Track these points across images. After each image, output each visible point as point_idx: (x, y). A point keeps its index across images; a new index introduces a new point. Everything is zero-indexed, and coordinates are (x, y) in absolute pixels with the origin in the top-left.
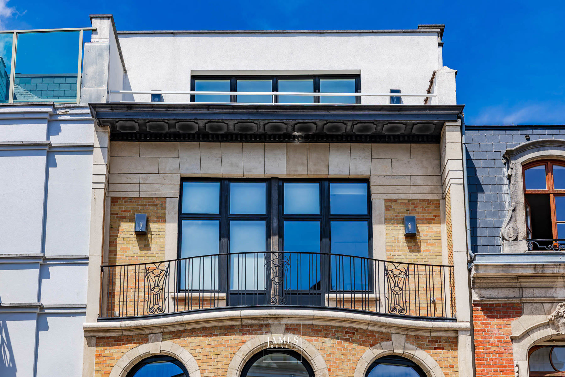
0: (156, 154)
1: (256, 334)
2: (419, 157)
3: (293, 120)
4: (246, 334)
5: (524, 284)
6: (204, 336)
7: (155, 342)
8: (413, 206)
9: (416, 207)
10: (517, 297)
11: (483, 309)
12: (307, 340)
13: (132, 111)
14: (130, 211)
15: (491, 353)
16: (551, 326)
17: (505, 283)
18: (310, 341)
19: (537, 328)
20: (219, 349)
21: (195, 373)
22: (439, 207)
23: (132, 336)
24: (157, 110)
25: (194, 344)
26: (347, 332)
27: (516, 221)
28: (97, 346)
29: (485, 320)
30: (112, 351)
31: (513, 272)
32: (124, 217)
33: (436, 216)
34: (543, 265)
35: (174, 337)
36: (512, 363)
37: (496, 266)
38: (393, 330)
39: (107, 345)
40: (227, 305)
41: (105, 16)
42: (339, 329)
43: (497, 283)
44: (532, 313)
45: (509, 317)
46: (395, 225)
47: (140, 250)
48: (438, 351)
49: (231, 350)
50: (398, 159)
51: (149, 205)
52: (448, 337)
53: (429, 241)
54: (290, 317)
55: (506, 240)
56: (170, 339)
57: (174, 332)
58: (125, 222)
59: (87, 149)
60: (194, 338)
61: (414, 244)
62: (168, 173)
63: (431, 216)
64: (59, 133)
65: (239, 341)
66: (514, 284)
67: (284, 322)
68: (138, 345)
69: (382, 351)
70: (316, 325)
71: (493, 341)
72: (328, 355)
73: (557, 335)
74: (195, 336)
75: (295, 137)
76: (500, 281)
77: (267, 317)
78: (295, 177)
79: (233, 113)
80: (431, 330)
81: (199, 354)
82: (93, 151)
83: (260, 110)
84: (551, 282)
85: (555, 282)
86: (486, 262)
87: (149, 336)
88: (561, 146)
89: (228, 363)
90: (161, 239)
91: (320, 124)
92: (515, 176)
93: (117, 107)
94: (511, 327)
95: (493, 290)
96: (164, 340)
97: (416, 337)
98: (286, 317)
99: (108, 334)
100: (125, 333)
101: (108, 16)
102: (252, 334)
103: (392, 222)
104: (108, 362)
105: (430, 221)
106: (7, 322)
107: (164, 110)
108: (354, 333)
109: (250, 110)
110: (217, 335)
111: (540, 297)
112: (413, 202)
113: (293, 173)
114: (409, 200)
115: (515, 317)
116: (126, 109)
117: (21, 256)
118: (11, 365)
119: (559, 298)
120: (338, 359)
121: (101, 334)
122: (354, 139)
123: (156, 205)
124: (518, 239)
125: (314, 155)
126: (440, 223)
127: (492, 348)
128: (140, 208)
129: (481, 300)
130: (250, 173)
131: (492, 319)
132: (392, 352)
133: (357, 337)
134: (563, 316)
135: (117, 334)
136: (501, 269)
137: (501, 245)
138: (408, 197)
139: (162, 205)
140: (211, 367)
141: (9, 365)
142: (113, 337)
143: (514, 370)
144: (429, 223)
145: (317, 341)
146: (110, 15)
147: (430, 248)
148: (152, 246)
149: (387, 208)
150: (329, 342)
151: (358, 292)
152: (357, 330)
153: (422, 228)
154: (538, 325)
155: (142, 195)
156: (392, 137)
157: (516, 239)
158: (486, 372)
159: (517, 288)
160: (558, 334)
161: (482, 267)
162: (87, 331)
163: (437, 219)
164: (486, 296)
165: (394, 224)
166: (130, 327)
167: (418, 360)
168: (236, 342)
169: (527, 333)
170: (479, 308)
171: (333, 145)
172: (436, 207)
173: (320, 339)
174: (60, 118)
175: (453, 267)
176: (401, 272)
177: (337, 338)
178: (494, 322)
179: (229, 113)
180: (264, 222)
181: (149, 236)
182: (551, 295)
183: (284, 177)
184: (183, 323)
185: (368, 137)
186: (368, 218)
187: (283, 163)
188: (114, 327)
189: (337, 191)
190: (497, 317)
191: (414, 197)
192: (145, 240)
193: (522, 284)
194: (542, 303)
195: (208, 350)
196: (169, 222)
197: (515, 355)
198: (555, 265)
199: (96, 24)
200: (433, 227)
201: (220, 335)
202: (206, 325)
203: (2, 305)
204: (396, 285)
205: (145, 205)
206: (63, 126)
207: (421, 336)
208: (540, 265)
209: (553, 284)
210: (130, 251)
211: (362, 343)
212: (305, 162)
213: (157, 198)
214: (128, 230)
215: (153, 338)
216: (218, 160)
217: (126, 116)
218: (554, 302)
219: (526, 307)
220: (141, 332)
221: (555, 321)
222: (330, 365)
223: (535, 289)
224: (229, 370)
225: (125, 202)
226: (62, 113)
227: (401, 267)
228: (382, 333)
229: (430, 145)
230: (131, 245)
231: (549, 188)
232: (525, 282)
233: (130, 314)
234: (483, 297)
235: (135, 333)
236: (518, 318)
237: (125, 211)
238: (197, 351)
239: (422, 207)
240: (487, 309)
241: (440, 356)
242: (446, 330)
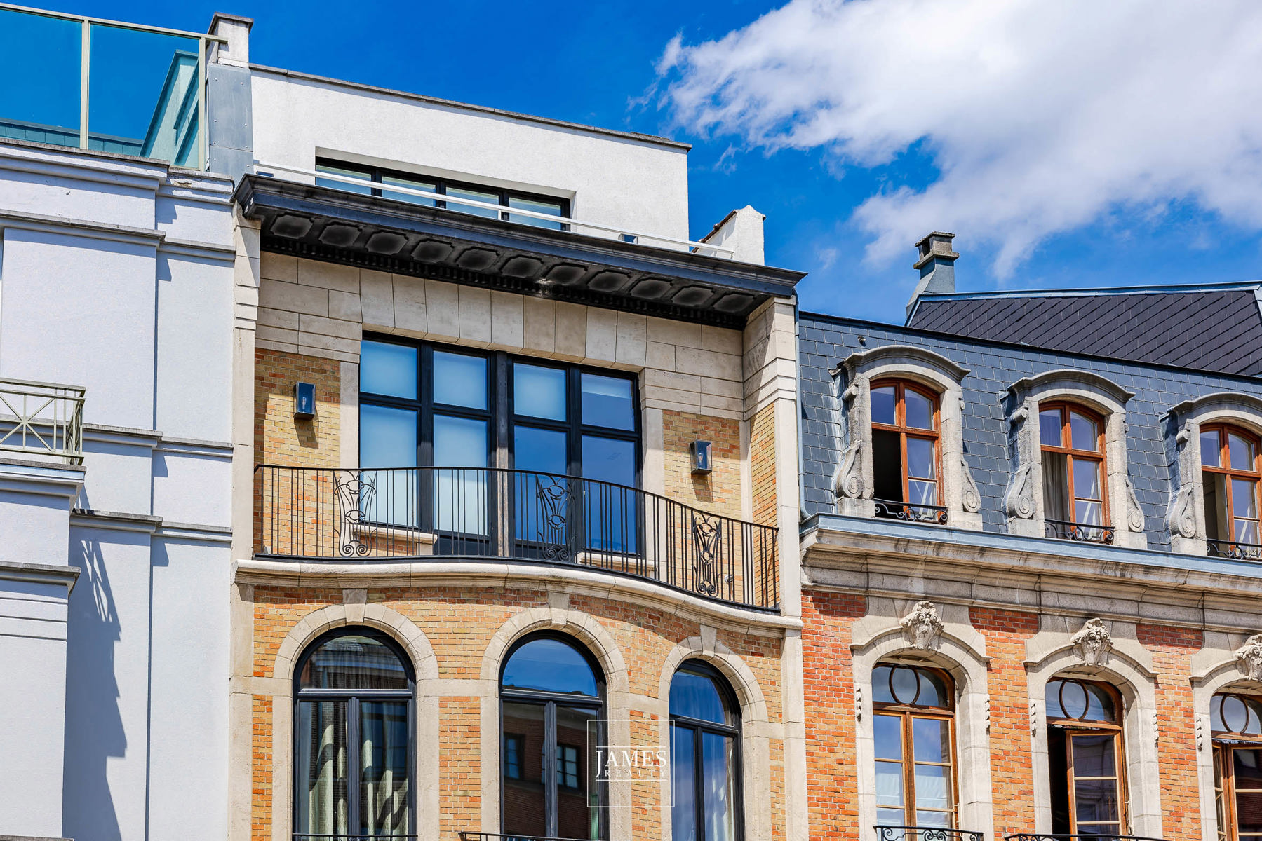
0: (324, 282)
1: (526, 605)
2: (714, 349)
3: (559, 257)
4: (510, 604)
5: (871, 568)
6: (443, 600)
7: (354, 603)
8: (703, 427)
9: (707, 428)
10: (861, 585)
11: (814, 600)
12: (599, 622)
13: (312, 200)
14: (283, 377)
15: (824, 667)
16: (903, 634)
17: (847, 562)
18: (604, 625)
19: (885, 636)
20: (467, 625)
21: (427, 660)
22: (738, 433)
23: (314, 590)
24: (353, 204)
25: (424, 613)
26: (651, 617)
27: (860, 469)
28: (256, 600)
29: (816, 616)
30: (281, 611)
31: (866, 547)
32: (274, 386)
33: (733, 447)
34: (909, 541)
35: (388, 599)
36: (852, 686)
37: (847, 535)
38: (704, 620)
39: (272, 601)
40: (435, 553)
41: (240, 19)
42: (642, 611)
43: (837, 561)
44: (879, 613)
45: (848, 615)
46: (678, 454)
47: (301, 446)
48: (755, 658)
49: (487, 627)
50: (684, 348)
51: (313, 370)
52: (768, 638)
53: (724, 486)
54: (579, 584)
55: (846, 496)
56: (381, 600)
57: (388, 589)
58: (275, 394)
59: (223, 257)
60: (424, 602)
61: (703, 487)
62: (343, 318)
63: (727, 446)
64: (174, 220)
65: (500, 614)
66: (858, 566)
67: (570, 589)
68: (325, 605)
69: (690, 651)
70: (612, 601)
71: (827, 650)
72: (628, 650)
73: (911, 649)
74: (426, 600)
75: (538, 287)
76: (842, 559)
77: (545, 580)
78: (533, 355)
79: (470, 231)
80: (749, 624)
81: (434, 630)
82: (234, 261)
83: (512, 232)
84: (909, 568)
85: (913, 569)
86: (835, 528)
87: (344, 592)
88: (922, 360)
89: (482, 648)
90: (334, 432)
91: (592, 270)
92: (862, 398)
93: (291, 189)
94: (850, 630)
95: (830, 572)
96: (369, 601)
97: (729, 633)
98: (573, 583)
99: (275, 583)
100: (304, 584)
101: (246, 20)
102: (519, 605)
103: (673, 448)
104: (275, 629)
105: (726, 453)
106: (100, 544)
107: (364, 206)
108: (658, 619)
109: (499, 230)
110: (464, 601)
111: (892, 590)
112: (702, 418)
113: (533, 347)
114: (698, 416)
115: (856, 617)
116: (303, 195)
117: (124, 431)
118: (111, 619)
119: (917, 594)
120: (640, 658)
121: (263, 582)
122: (625, 305)
123: (324, 372)
124: (864, 497)
125: (564, 322)
126: (739, 459)
127: (826, 661)
128: (300, 373)
129: (814, 586)
130: (470, 338)
131: (826, 617)
132: (700, 653)
133: (662, 625)
134: (924, 622)
135: (290, 583)
136: (852, 539)
137: (833, 504)
138: (696, 410)
139: (334, 373)
140: (453, 653)
141: (107, 619)
142: (283, 589)
143: (853, 696)
144: (724, 456)
145: (613, 625)
146: (249, 20)
147: (724, 496)
148: (320, 441)
149: (667, 425)
150: (629, 629)
151: (632, 556)
152: (661, 613)
153: (716, 463)
154: (888, 632)
155: (303, 351)
156: (678, 310)
157: (860, 497)
158: (816, 695)
159: (860, 572)
160: (914, 647)
161: (828, 534)
162: (241, 573)
163: (735, 451)
164: (819, 580)
165: (675, 451)
166: (317, 573)
167: (731, 671)
168: (495, 616)
169: (873, 643)
170: (810, 598)
171: (593, 310)
172: (734, 432)
173: (618, 622)
174: (176, 193)
175: (777, 529)
176: (712, 529)
177: (639, 624)
178: (829, 620)
179: (464, 230)
180: (483, 424)
181: (315, 424)
182: (905, 589)
183: (516, 352)
184: (409, 577)
185: (646, 304)
186: (635, 437)
187: (519, 327)
188: (289, 572)
189: (591, 387)
190: (832, 614)
191: (705, 412)
192: (308, 430)
193: (869, 566)
194: (893, 599)
195: (448, 624)
196: (344, 404)
197: (856, 674)
198: (923, 542)
199: (226, 30)
200: (730, 463)
201: (469, 601)
202: (447, 583)
203: (95, 513)
204: (706, 549)
205: (307, 369)
206: (179, 208)
207: (735, 633)
208: (904, 540)
209: (910, 571)
210: (286, 446)
211: (668, 636)
212: (552, 331)
213: (326, 359)
214: (282, 408)
215: (351, 596)
216: (420, 308)
217: (302, 207)
218: (908, 600)
219: (873, 603)
220: (332, 585)
221: (912, 628)
222: (630, 666)
223: (885, 577)
224: (485, 659)
225: (275, 359)
226: (179, 185)
227: (712, 521)
228: (689, 622)
229: (729, 332)
230: (286, 436)
231: (900, 423)
232: (874, 565)
233: (310, 551)
234: (816, 582)
235: (321, 585)
236: (861, 618)
237: (275, 375)
238: (430, 624)
239: (715, 430)
240: (820, 601)
241: (759, 666)
242: (768, 627)
